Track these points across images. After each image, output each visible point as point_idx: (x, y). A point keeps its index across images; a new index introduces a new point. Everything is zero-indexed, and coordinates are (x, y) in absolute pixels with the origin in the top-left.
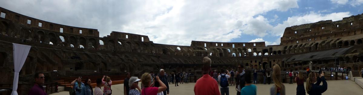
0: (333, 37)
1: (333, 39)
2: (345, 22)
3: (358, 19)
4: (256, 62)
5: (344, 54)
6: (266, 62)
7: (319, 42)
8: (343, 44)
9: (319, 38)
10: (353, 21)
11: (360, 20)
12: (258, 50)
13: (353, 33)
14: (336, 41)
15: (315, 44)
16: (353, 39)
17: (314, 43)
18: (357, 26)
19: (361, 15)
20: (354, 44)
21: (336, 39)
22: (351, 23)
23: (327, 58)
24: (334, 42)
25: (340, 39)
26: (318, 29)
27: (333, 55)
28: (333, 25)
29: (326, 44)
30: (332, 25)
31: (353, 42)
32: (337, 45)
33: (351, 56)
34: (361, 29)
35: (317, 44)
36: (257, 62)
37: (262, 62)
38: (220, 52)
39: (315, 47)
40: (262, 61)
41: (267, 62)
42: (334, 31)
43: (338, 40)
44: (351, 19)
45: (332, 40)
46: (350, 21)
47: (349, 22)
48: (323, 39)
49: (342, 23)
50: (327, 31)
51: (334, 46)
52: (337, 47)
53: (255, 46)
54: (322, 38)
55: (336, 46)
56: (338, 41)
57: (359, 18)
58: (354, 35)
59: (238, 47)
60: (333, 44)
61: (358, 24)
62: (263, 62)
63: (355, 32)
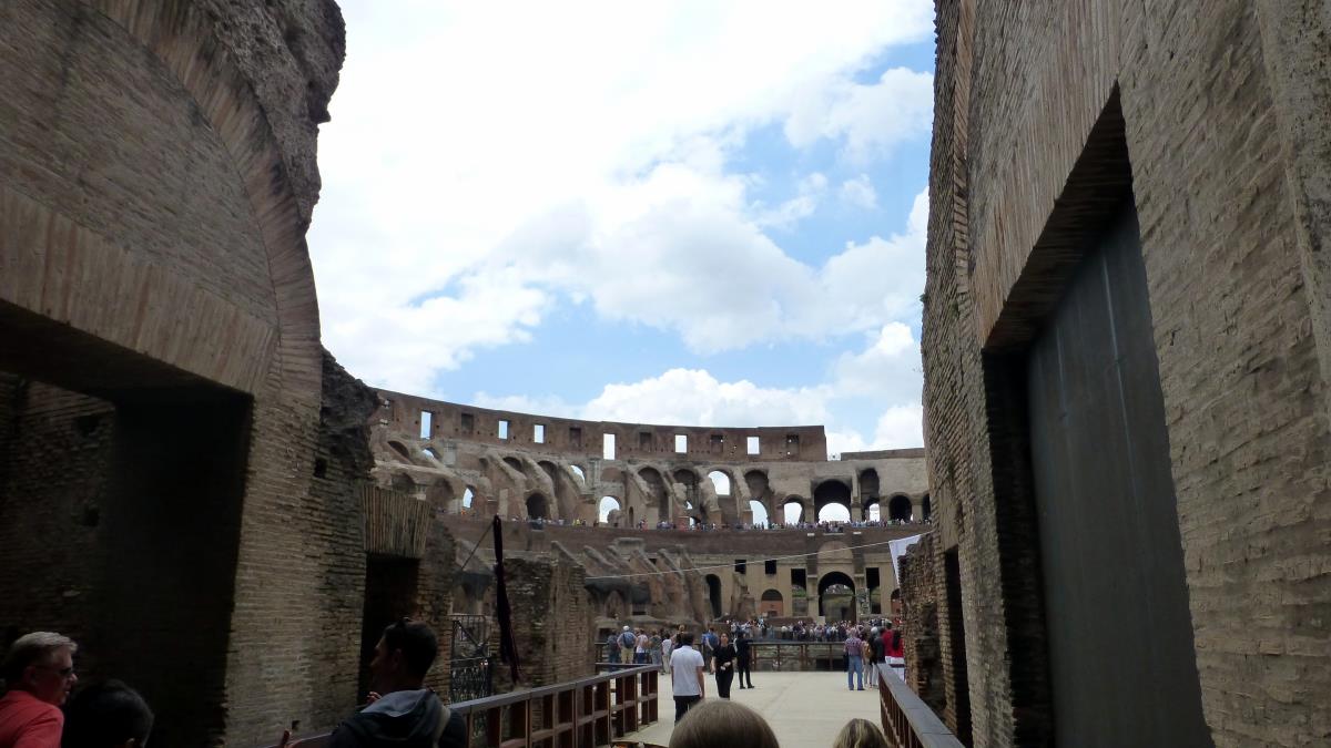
4: (771, 568)
6: (841, 569)
12: (778, 485)
36: (779, 569)
37: (814, 571)
38: (528, 485)
40: (813, 564)
41: (848, 571)
53: (753, 458)
59: (646, 454)
62: (823, 571)
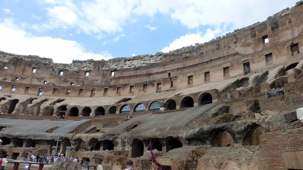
0: (50, 93)
1: (48, 97)
2: (76, 69)
3: (100, 69)
5: (72, 132)
7: (22, 97)
8: (67, 112)
9: (22, 90)
10: (90, 70)
11: (103, 71)
13: (89, 93)
14: (55, 103)
15: (9, 101)
16: (88, 105)
17: (8, 99)
18: (97, 80)
19: (107, 62)
20: (89, 115)
21: (56, 98)
22: (86, 72)
23: (35, 136)
24: (51, 104)
25: (63, 100)
26: (24, 71)
27: (47, 131)
28: (53, 70)
29: (34, 106)
30: (51, 70)
31: (87, 111)
32: (55, 112)
33: (87, 137)
34: (105, 87)
35: (16, 101)
39: (8, 106)
42: (53, 81)
43: (59, 101)
44: (88, 65)
45: (46, 100)
46: (85, 69)
47: (83, 69)
48: (31, 94)
49: (69, 69)
50: (39, 79)
51: (49, 112)
52: (54, 115)
54: (30, 91)
55: (52, 114)
56: (59, 105)
57: (103, 67)
58: (91, 97)
60: (47, 108)
61: (99, 78)
63: (92, 91)
